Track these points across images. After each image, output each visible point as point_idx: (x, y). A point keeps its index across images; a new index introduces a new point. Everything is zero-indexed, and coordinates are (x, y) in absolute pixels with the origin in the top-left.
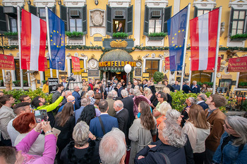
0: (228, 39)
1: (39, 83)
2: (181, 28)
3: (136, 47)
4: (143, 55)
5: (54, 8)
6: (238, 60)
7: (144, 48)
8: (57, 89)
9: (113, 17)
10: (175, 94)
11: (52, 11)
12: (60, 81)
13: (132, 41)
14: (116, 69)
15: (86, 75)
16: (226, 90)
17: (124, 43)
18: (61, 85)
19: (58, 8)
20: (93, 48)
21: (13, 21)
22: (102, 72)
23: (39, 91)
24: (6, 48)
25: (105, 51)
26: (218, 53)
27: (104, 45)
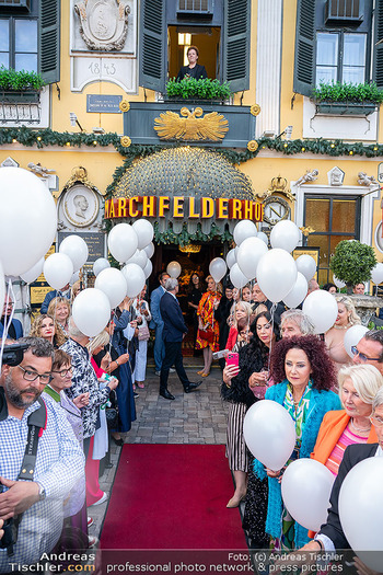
3: (266, 142)
7: (297, 147)
9: (169, 16)
17: (212, 123)
20: (82, 141)
25: (132, 154)
27: (129, 130)
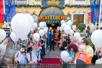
7: (72, 6)
14: (51, 22)
17: (57, 3)
20: (34, 6)
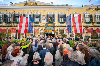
0: (85, 23)
1: (23, 37)
2: (70, 20)
3: (56, 26)
4: (58, 28)
5: (31, 15)
6: (90, 30)
7: (58, 26)
8: (29, 40)
9: (49, 17)
10: (70, 41)
11: (30, 16)
12: (31, 37)
13: (55, 24)
14: (50, 33)
15: (40, 35)
16: (87, 39)
17: (52, 25)
18: (31, 38)
19: (32, 15)
20: (42, 26)
21: (18, 18)
22: (45, 34)
23: (23, 40)
24: (14, 26)
25: (46, 27)
26: (83, 28)
27: (46, 25)
